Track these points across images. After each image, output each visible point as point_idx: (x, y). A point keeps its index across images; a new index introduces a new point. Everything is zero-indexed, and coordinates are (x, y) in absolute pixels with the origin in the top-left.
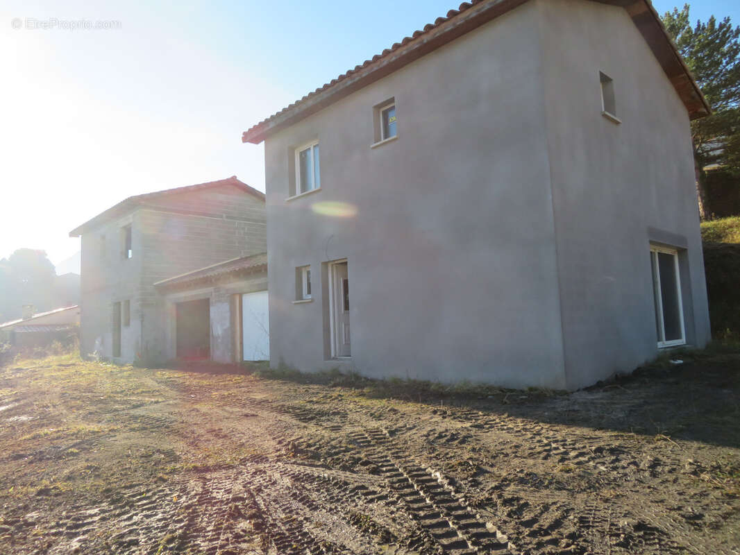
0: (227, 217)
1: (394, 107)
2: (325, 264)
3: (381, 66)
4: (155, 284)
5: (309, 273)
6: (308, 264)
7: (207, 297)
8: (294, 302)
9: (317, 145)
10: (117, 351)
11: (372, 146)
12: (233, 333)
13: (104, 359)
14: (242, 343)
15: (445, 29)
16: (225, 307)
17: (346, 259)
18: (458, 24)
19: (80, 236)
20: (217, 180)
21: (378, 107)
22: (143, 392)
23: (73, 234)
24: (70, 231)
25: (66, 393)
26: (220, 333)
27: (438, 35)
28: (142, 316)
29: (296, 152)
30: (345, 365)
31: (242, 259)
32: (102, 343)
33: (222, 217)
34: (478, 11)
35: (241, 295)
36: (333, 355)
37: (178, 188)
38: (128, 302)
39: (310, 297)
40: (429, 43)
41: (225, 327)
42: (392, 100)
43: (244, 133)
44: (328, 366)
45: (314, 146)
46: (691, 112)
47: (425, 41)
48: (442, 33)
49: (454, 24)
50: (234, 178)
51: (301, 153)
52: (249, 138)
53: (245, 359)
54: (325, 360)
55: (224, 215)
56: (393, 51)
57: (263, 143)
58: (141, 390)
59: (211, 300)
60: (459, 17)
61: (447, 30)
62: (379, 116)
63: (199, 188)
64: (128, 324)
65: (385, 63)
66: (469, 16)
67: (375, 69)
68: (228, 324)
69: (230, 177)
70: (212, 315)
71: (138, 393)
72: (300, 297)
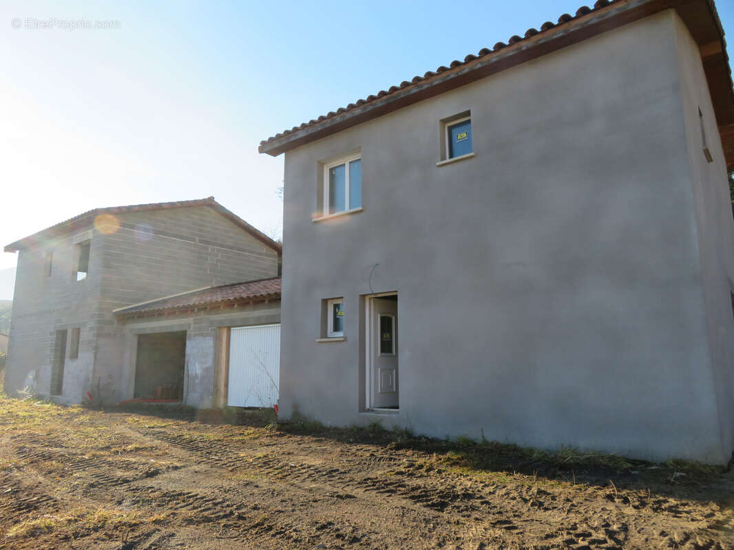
0: (201, 241)
1: (469, 121)
2: (363, 297)
3: (460, 74)
4: (114, 311)
5: (336, 306)
6: (341, 296)
7: (183, 329)
8: (318, 340)
9: (360, 159)
10: (57, 388)
11: (437, 164)
12: (217, 372)
13: (39, 398)
14: (226, 385)
15: (553, 35)
16: (208, 343)
17: (396, 291)
18: (572, 30)
19: (18, 252)
20: (192, 199)
21: (444, 121)
22: (137, 449)
23: (10, 248)
24: (6, 245)
25: (24, 447)
26: (199, 371)
27: (542, 42)
28: (96, 348)
29: (325, 168)
30: (388, 419)
31: (212, 288)
32: (37, 378)
33: (194, 240)
34: (600, 17)
35: (229, 328)
36: (368, 406)
37: (150, 204)
38: (77, 332)
39: (340, 334)
40: (528, 50)
41: (207, 365)
42: (468, 113)
43: (263, 143)
44: (364, 420)
45: (350, 163)
46: (729, 164)
47: (524, 48)
48: (548, 40)
49: (564, 31)
50: (211, 199)
51: (331, 170)
52: (268, 148)
53: (229, 405)
54: (360, 411)
55: (197, 239)
56: (479, 58)
57: (282, 156)
58: (134, 446)
59: (188, 333)
60: (573, 23)
61: (555, 37)
62: (444, 131)
63: (172, 207)
64: (75, 356)
65: (466, 70)
66: (587, 22)
67: (452, 76)
68: (209, 362)
69: (206, 197)
70: (188, 350)
71: (131, 451)
72: (324, 334)
